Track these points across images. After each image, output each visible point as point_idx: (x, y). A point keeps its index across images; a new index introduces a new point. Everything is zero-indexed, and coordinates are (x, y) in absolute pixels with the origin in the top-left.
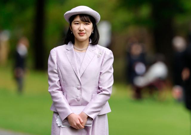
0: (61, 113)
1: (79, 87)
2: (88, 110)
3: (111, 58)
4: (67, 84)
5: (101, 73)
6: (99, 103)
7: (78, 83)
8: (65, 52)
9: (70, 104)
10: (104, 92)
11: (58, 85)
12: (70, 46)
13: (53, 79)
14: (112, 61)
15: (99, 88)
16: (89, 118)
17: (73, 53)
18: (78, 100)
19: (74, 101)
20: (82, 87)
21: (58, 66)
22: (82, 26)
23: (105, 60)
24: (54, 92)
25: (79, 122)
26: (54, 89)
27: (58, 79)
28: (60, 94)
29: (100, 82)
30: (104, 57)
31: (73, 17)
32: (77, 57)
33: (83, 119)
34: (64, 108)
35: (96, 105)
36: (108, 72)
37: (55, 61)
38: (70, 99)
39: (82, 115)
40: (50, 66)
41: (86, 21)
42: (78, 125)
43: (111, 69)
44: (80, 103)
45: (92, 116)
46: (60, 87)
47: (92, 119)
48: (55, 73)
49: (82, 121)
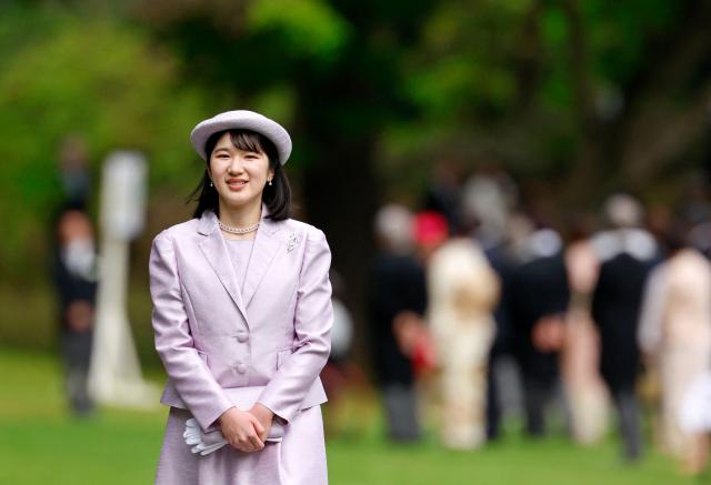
0: (198, 407)
1: (244, 335)
2: (272, 399)
3: (324, 252)
4: (209, 329)
5: (299, 294)
6: (302, 378)
7: (240, 326)
8: (196, 240)
9: (219, 381)
10: (313, 347)
11: (186, 333)
12: (208, 224)
13: (169, 316)
14: (327, 260)
15: (296, 336)
16: (276, 419)
17: (219, 242)
18: (241, 373)
19: (228, 373)
20: (252, 335)
21: (182, 282)
22: (238, 163)
23: (310, 257)
24: (174, 352)
25: (253, 433)
26: (176, 343)
27: (182, 318)
28: (191, 357)
29: (299, 318)
30: (306, 250)
31: (213, 139)
32: (233, 253)
33: (263, 421)
34: (208, 394)
35: (292, 384)
36: (319, 290)
37: (174, 270)
38: (220, 370)
39: (256, 410)
40: (160, 282)
41: (249, 150)
42: (251, 439)
43: (324, 282)
44: (245, 380)
45: (285, 414)
46: (188, 339)
47: (285, 422)
48: (173, 298)
49: (261, 428)
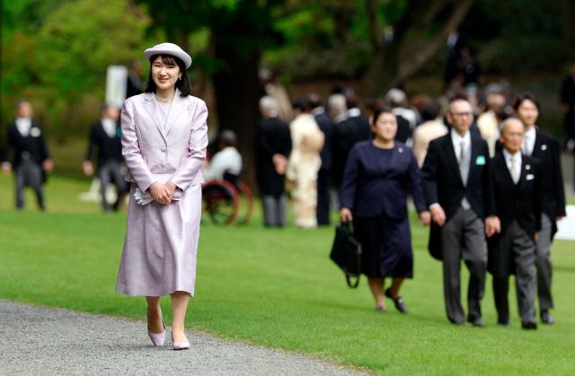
0: (141, 182)
1: (164, 148)
2: (176, 179)
3: (204, 111)
4: (148, 145)
5: (192, 130)
6: (192, 170)
7: (163, 144)
8: (143, 103)
9: (152, 171)
10: (197, 155)
11: (136, 147)
12: (152, 97)
13: (129, 138)
14: (206, 115)
15: (189, 150)
16: (177, 188)
17: (154, 104)
18: (163, 166)
19: (157, 166)
20: (169, 149)
21: (136, 122)
22: (164, 71)
23: (198, 113)
24: (131, 156)
25: (165, 194)
26: (132, 151)
27: (135, 139)
28: (138, 158)
29: (191, 142)
30: (196, 109)
31: (154, 57)
32: (161, 109)
33: (170, 188)
34: (144, 175)
35: (186, 172)
36: (201, 129)
37: (132, 115)
38: (152, 164)
39: (167, 184)
40: (125, 122)
41: (169, 64)
42: (164, 198)
43: (204, 125)
44: (165, 170)
45: (182, 186)
46: (138, 150)
47: (181, 190)
48: (131, 130)
49: (169, 192)
